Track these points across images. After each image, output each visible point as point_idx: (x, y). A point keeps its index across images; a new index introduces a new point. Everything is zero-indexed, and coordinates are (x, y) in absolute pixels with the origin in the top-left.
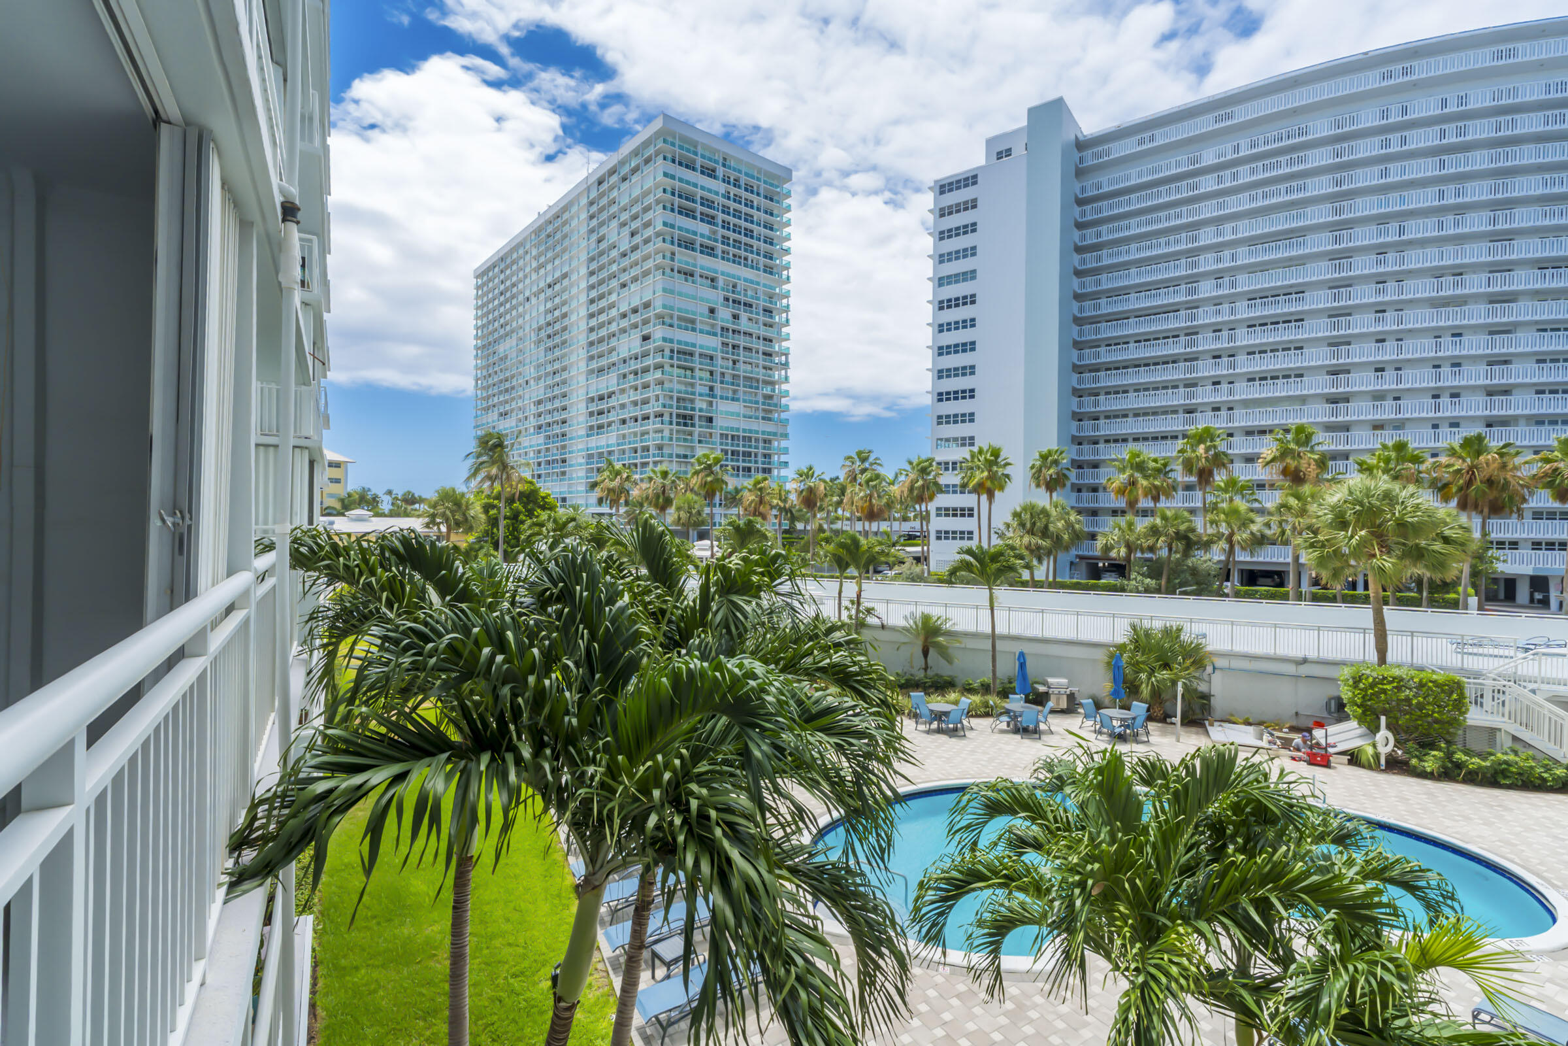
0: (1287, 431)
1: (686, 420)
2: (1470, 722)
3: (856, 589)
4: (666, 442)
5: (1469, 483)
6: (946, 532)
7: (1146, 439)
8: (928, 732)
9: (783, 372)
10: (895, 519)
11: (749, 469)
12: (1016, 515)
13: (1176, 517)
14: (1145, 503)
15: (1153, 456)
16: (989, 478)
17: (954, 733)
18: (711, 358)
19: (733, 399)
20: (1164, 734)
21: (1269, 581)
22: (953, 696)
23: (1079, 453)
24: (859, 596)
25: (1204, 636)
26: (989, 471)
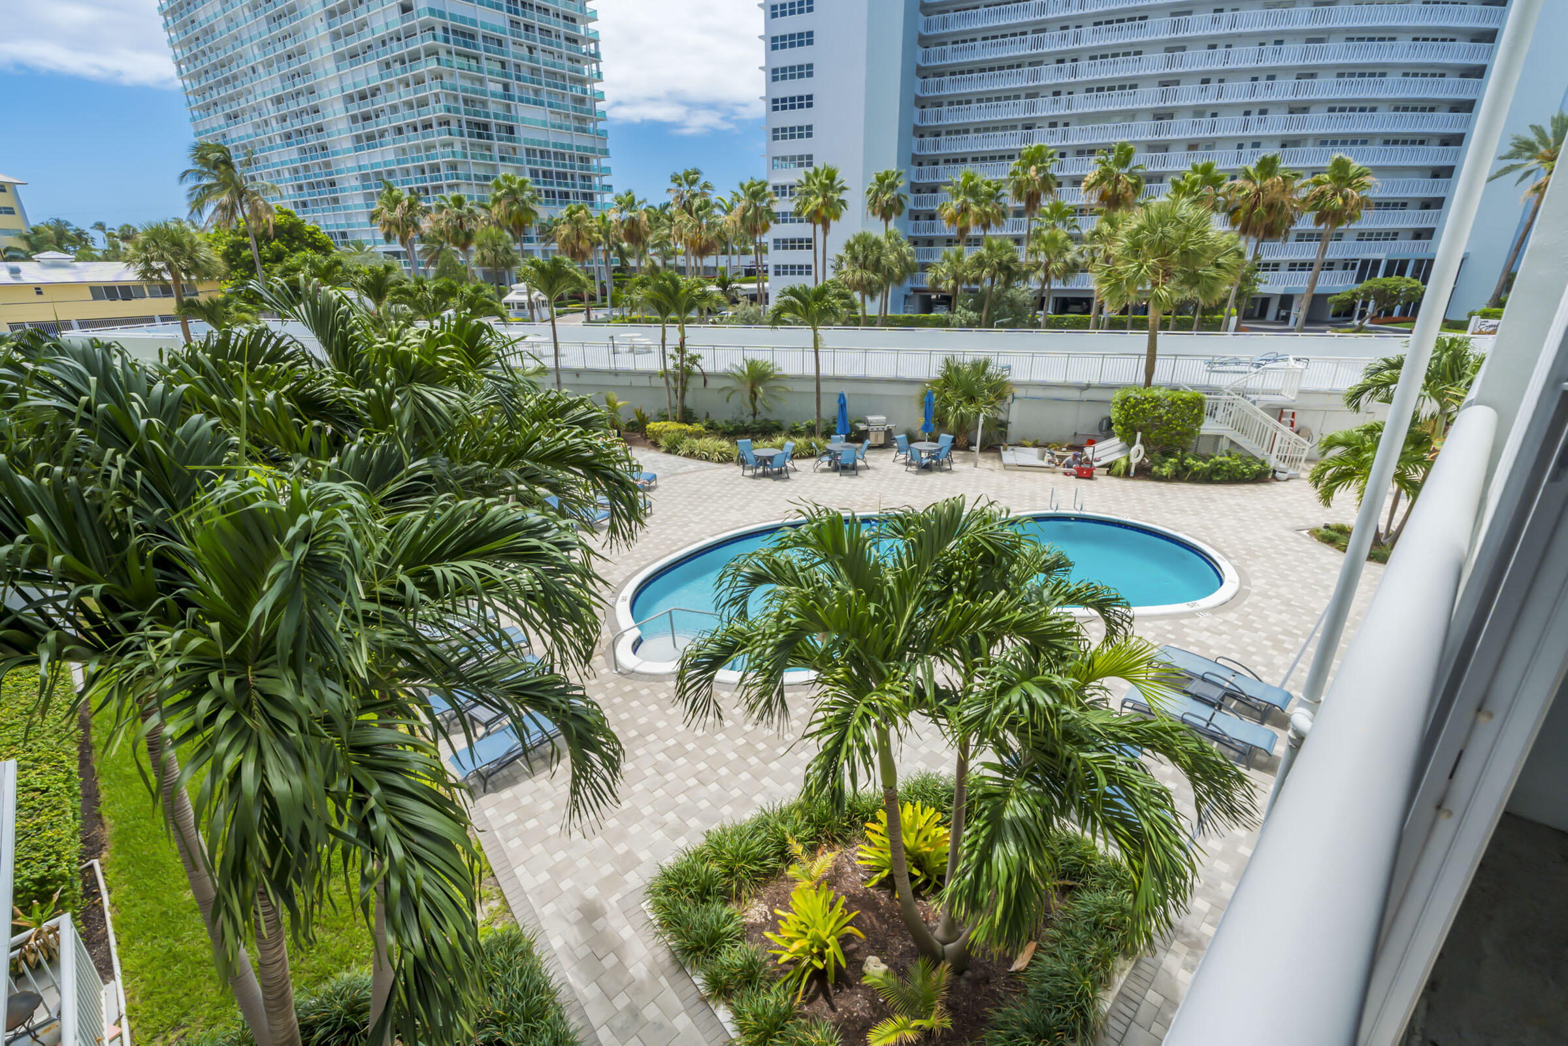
0: (1110, 151)
1: (481, 130)
2: (1202, 432)
3: (679, 335)
4: (459, 159)
5: (1254, 206)
6: (785, 267)
7: (984, 159)
8: (754, 477)
9: (594, 66)
10: (734, 253)
11: (567, 195)
12: (849, 247)
13: (1001, 246)
14: (975, 231)
15: (988, 178)
16: (824, 204)
17: (780, 475)
18: (500, 42)
19: (535, 103)
20: (965, 461)
21: (1077, 308)
22: (779, 440)
23: (920, 174)
24: (682, 343)
25: (1009, 368)
26: (824, 196)
